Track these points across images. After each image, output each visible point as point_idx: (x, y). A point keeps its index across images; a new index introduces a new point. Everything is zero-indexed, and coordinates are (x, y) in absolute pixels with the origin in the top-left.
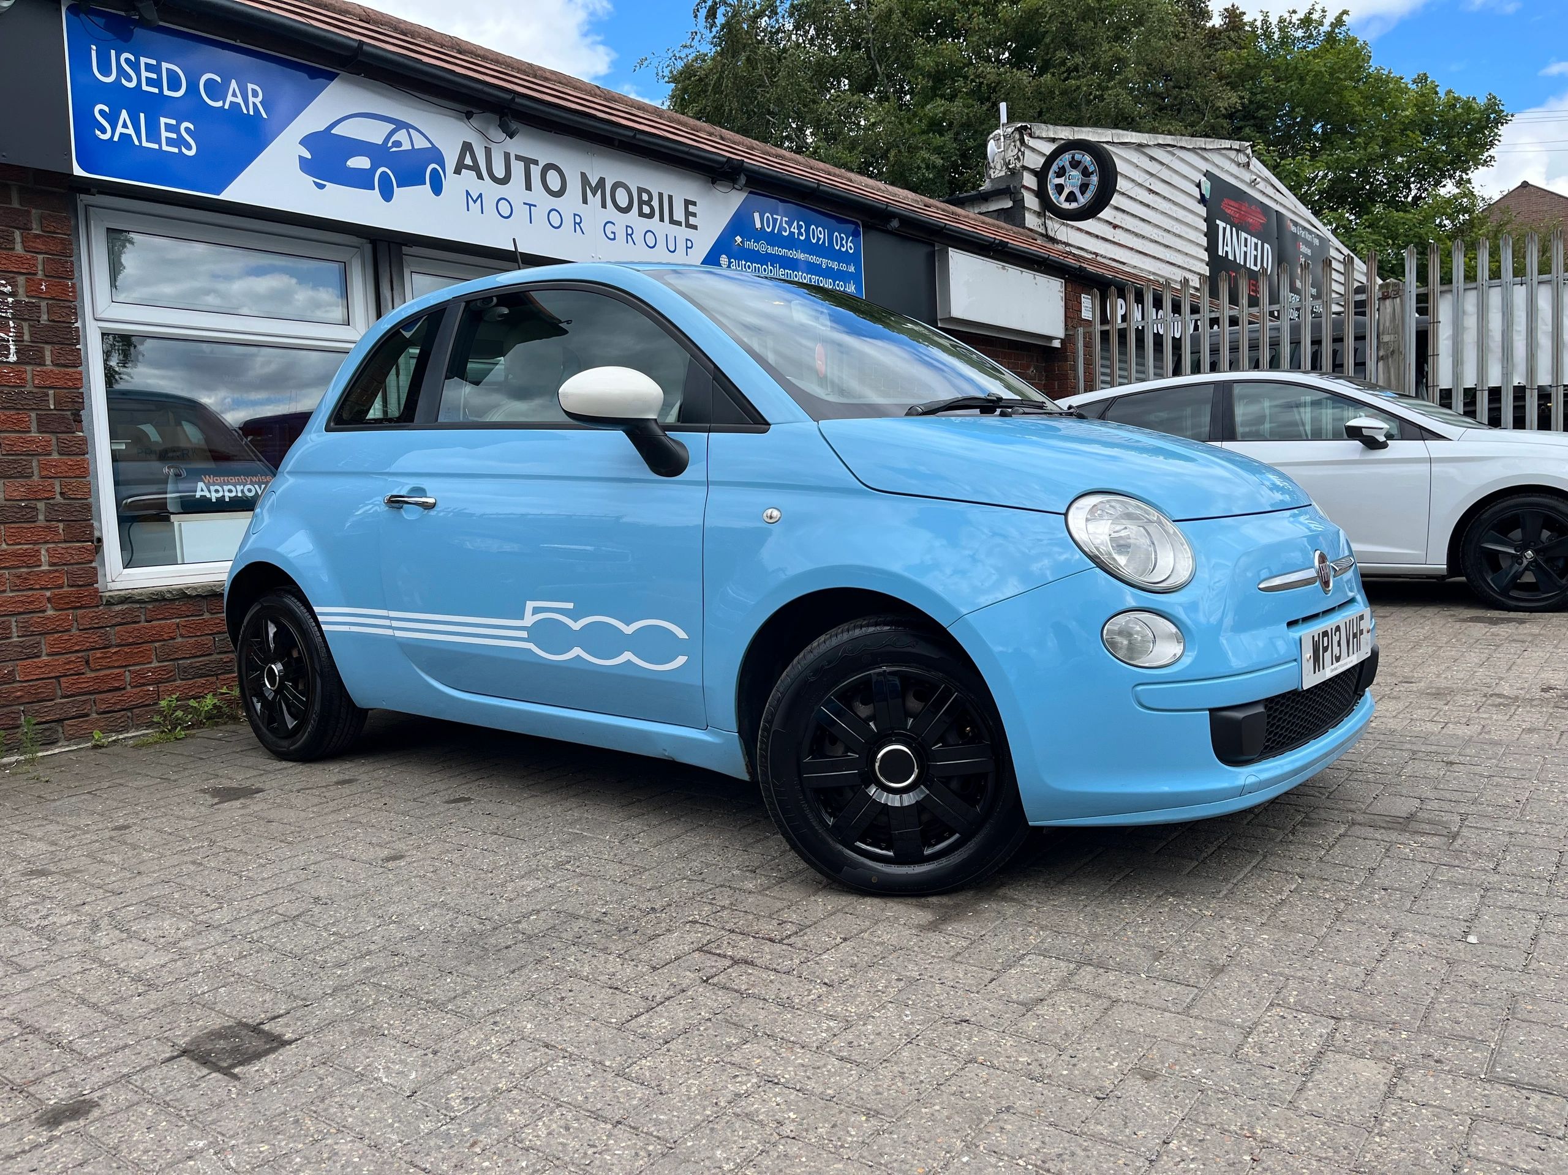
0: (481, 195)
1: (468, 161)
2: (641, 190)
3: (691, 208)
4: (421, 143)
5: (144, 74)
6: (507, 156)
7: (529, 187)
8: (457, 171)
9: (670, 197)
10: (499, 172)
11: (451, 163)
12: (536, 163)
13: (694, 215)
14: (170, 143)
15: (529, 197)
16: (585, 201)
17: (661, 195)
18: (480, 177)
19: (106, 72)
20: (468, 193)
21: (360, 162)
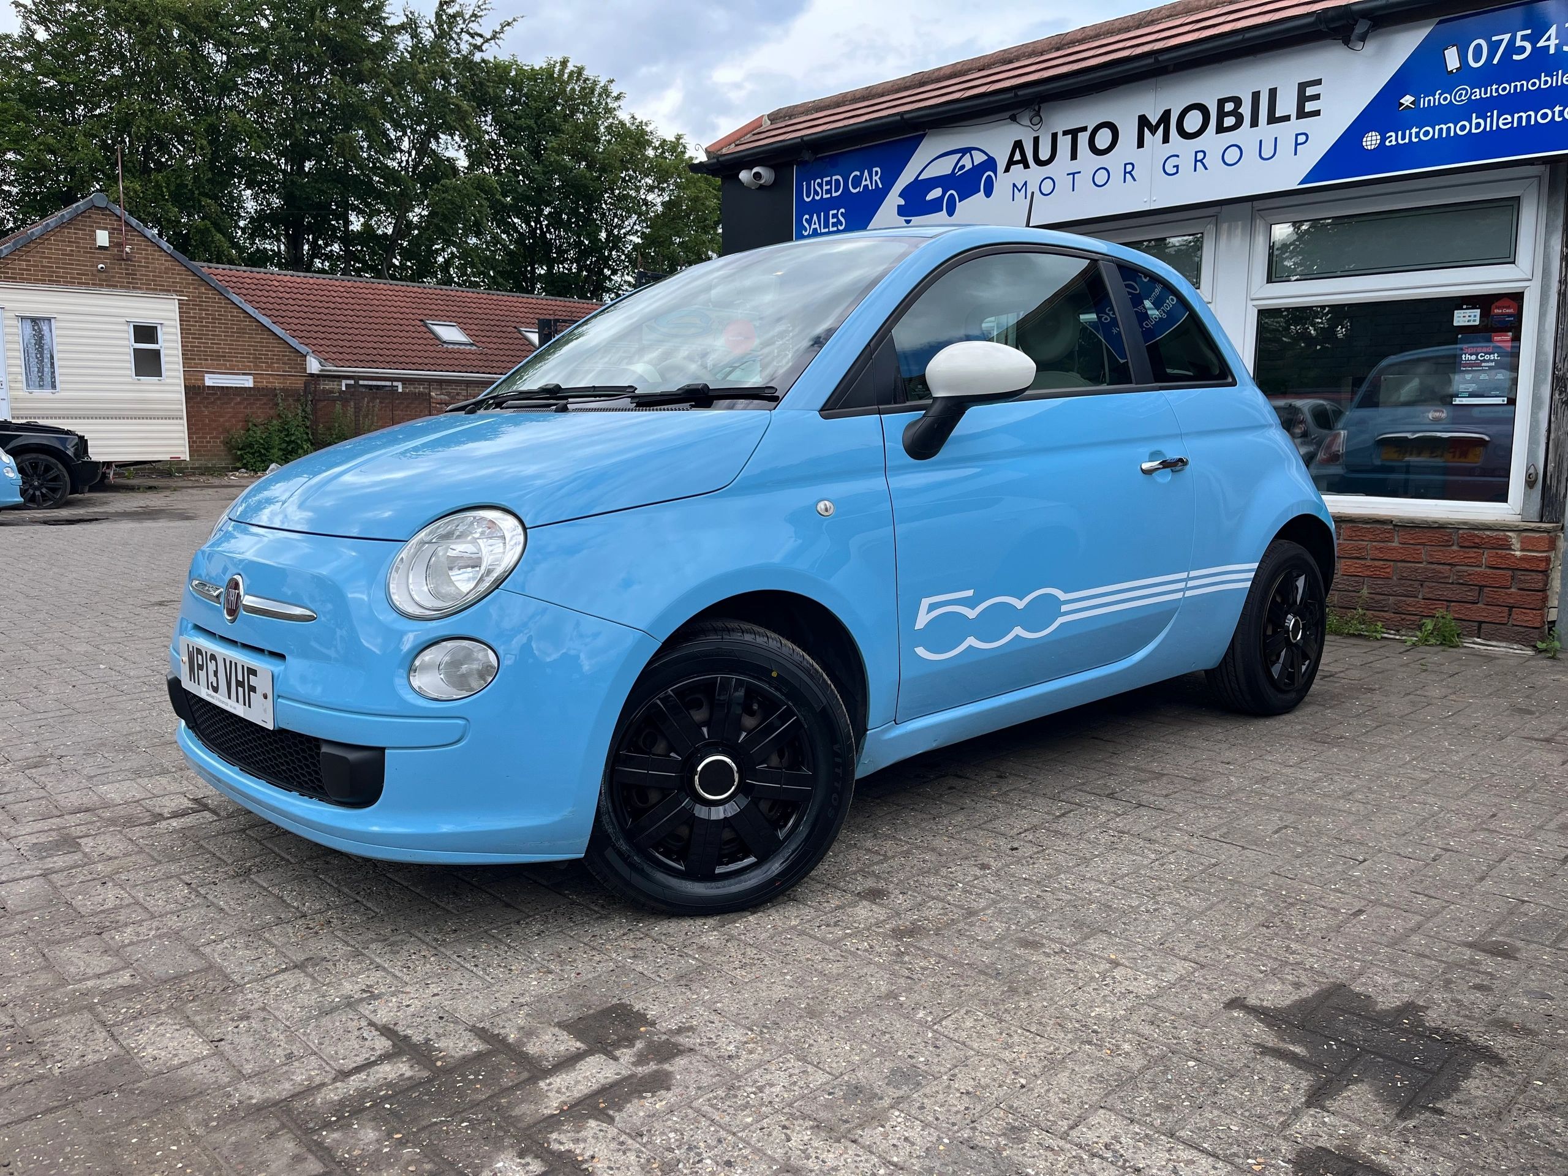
0: (1026, 183)
1: (1017, 157)
2: (1221, 103)
3: (1310, 91)
4: (979, 158)
5: (825, 188)
6: (1054, 136)
7: (1074, 156)
8: (1007, 170)
9: (1273, 93)
10: (1044, 155)
11: (1001, 165)
12: (1084, 129)
13: (1317, 97)
14: (834, 225)
15: (1074, 166)
16: (1141, 144)
17: (1256, 96)
18: (1026, 166)
19: (808, 196)
20: (1014, 185)
21: (936, 193)
